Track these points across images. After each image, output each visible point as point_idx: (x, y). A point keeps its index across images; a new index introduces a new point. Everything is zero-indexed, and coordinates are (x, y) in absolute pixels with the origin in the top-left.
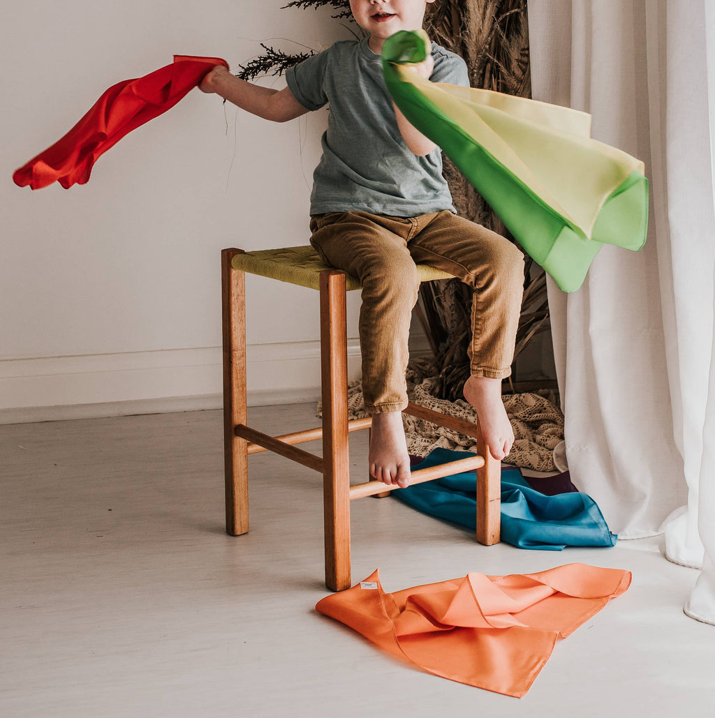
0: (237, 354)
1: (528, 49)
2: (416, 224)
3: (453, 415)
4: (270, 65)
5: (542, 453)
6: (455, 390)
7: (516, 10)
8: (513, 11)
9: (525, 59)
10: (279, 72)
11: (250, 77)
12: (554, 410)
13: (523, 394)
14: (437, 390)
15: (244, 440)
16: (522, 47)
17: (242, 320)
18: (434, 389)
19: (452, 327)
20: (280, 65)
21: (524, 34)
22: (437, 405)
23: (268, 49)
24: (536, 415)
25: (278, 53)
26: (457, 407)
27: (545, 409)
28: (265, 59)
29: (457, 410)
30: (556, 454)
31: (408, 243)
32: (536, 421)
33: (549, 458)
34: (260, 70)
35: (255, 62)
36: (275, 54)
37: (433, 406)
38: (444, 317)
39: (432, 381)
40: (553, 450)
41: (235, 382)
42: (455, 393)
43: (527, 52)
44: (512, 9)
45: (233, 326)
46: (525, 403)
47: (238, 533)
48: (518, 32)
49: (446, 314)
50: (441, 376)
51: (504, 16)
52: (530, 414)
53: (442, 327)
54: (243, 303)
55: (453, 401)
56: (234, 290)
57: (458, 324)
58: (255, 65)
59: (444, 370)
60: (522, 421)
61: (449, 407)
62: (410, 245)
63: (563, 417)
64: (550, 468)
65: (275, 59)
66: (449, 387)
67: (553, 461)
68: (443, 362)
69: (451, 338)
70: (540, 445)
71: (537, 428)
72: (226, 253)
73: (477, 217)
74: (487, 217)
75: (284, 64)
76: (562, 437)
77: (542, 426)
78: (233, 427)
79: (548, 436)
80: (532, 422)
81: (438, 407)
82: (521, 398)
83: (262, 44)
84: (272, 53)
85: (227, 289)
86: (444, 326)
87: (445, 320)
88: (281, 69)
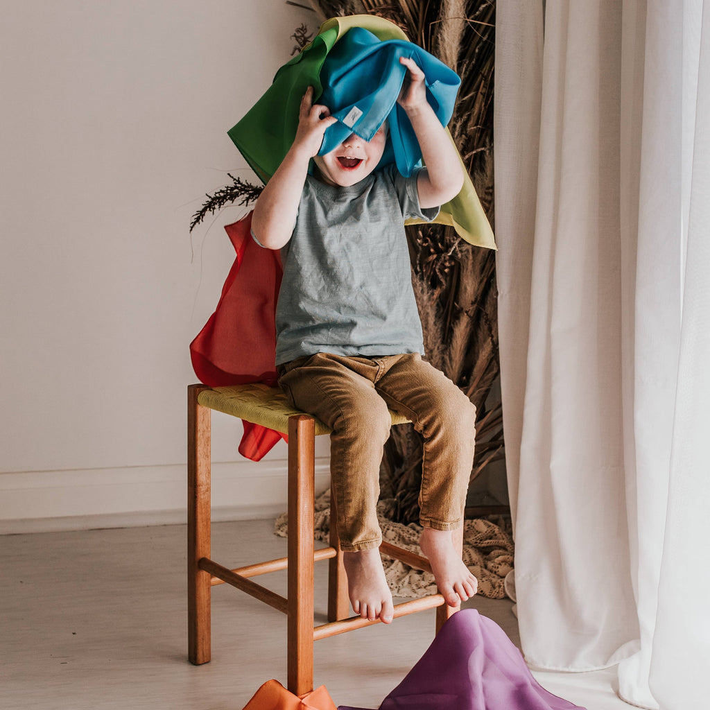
0: (202, 489)
1: (493, 187)
2: (383, 367)
3: (407, 539)
4: (237, 195)
5: (494, 580)
6: (409, 513)
7: (483, 149)
8: (479, 150)
9: (489, 198)
10: (245, 202)
11: (217, 206)
12: (504, 536)
13: (475, 521)
14: (392, 513)
15: (207, 573)
16: (486, 186)
17: (207, 456)
18: (389, 511)
19: (408, 454)
20: (246, 196)
21: (488, 173)
22: (391, 528)
23: (235, 179)
24: (487, 541)
25: (244, 183)
26: (411, 531)
27: (496, 535)
28: (232, 189)
29: (411, 534)
30: (507, 582)
31: (375, 385)
32: (487, 547)
33: (500, 586)
34: (227, 200)
35: (222, 191)
36: (241, 184)
37: (388, 529)
38: (400, 443)
39: (387, 504)
40: (504, 577)
41: (199, 517)
42: (408, 517)
43: (491, 191)
44: (478, 148)
45: (199, 462)
46: (477, 529)
47: (201, 662)
48: (483, 170)
49: (402, 441)
50: (395, 500)
51: (470, 154)
52: (481, 540)
53: (398, 453)
54: (208, 439)
55: (406, 524)
56: (200, 426)
57: (414, 451)
58: (222, 194)
59: (399, 494)
60: (473, 546)
61: (403, 531)
62: (377, 386)
63: (513, 543)
64: (502, 595)
65: (241, 190)
66: (403, 511)
67: (504, 589)
68: (398, 486)
69: (406, 463)
70: (491, 571)
71: (488, 553)
72: (192, 389)
73: (436, 349)
74: (446, 349)
75: (250, 194)
76: (512, 565)
77: (492, 553)
78: (197, 560)
79: (500, 564)
80: (484, 548)
81: (393, 530)
82: (473, 524)
83: (229, 174)
84: (239, 183)
85: (193, 424)
86: (399, 451)
87: (401, 447)
88: (247, 199)
